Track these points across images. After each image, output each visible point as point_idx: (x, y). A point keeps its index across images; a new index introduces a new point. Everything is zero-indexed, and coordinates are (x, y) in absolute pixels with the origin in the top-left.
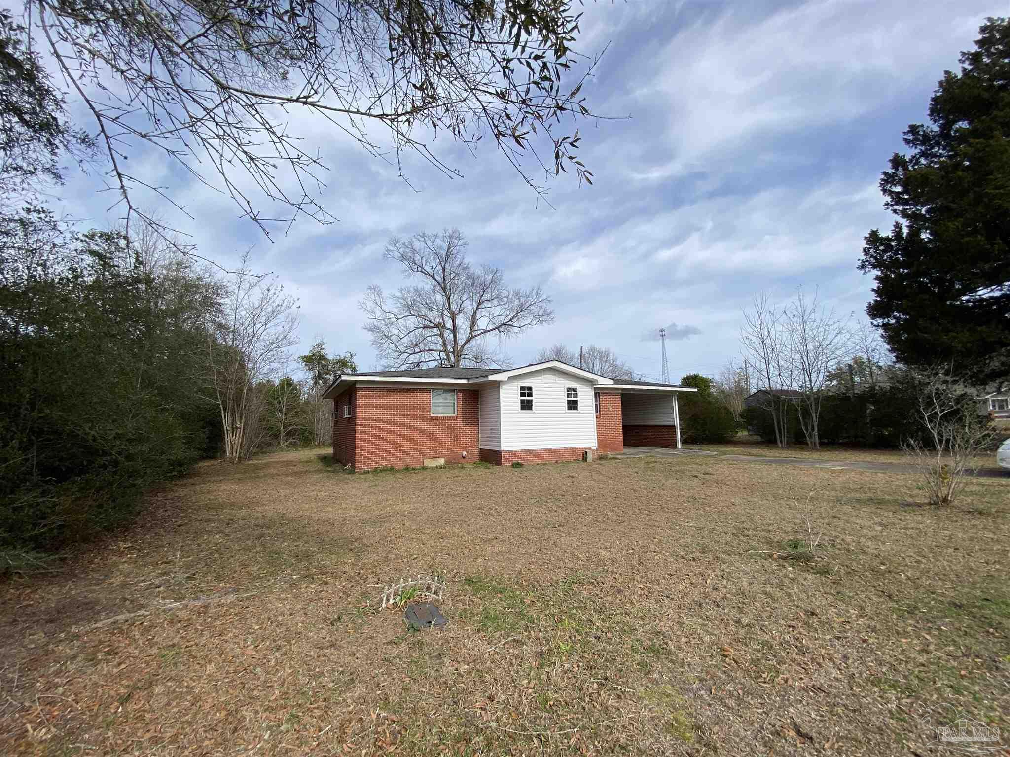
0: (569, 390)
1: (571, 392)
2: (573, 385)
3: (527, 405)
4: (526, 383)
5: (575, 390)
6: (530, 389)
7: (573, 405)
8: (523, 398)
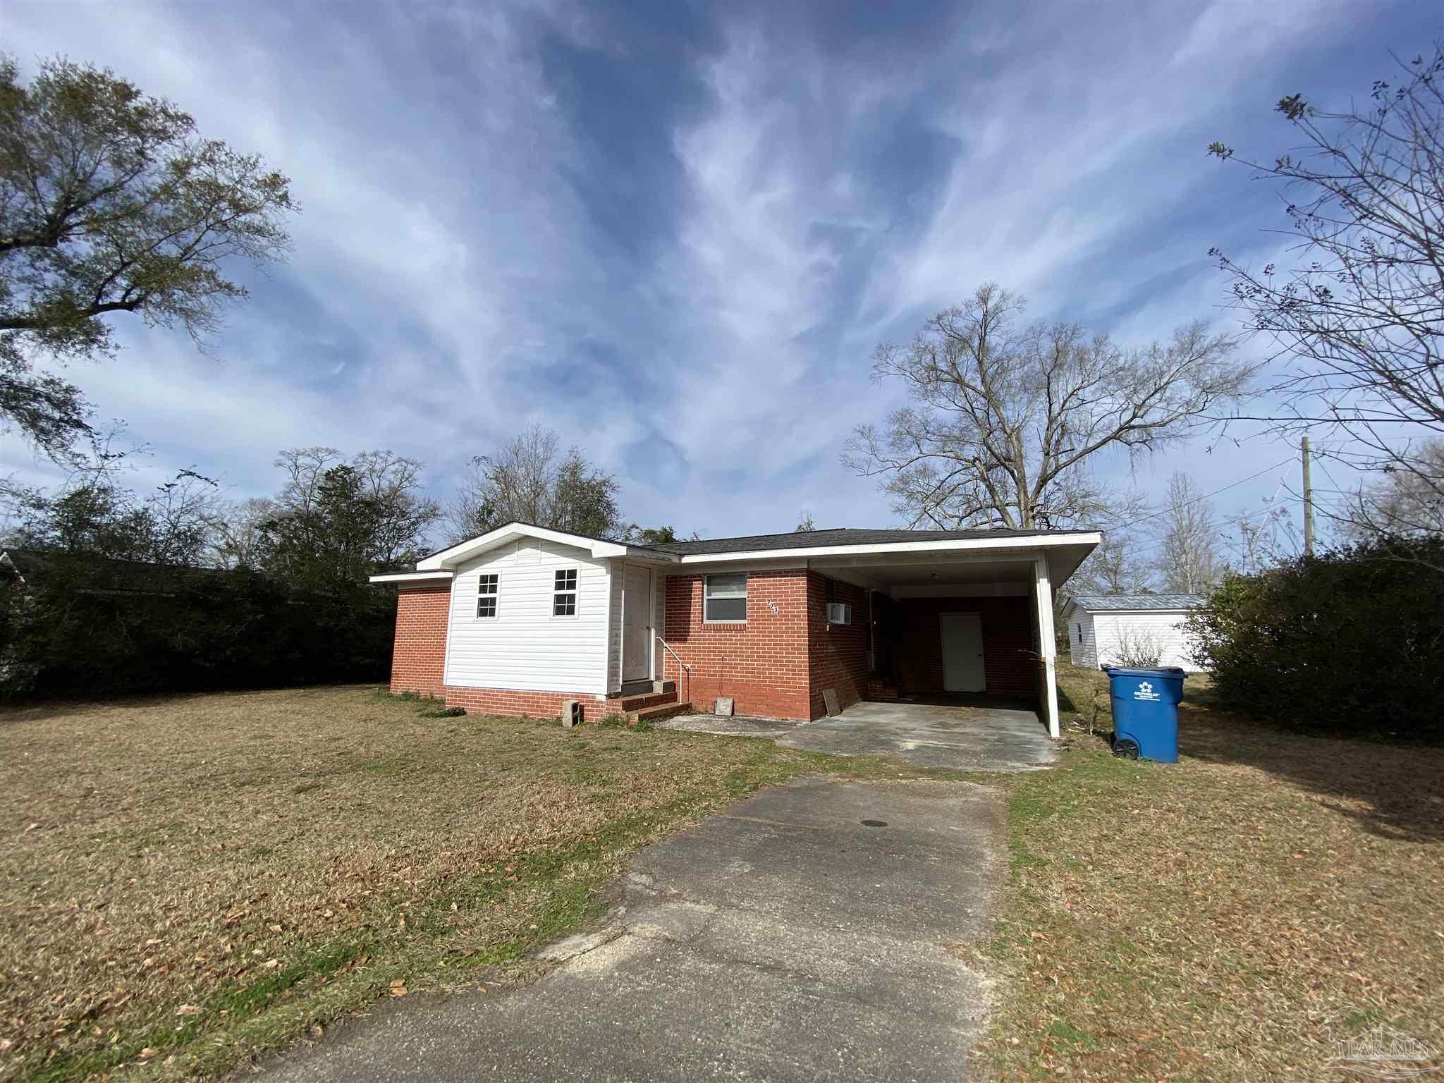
0: (560, 574)
1: (566, 579)
2: (567, 564)
3: (487, 608)
4: (488, 569)
5: (572, 573)
6: (494, 578)
7: (564, 606)
8: (484, 596)
